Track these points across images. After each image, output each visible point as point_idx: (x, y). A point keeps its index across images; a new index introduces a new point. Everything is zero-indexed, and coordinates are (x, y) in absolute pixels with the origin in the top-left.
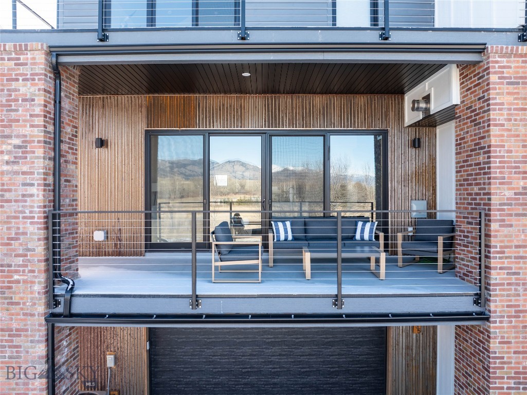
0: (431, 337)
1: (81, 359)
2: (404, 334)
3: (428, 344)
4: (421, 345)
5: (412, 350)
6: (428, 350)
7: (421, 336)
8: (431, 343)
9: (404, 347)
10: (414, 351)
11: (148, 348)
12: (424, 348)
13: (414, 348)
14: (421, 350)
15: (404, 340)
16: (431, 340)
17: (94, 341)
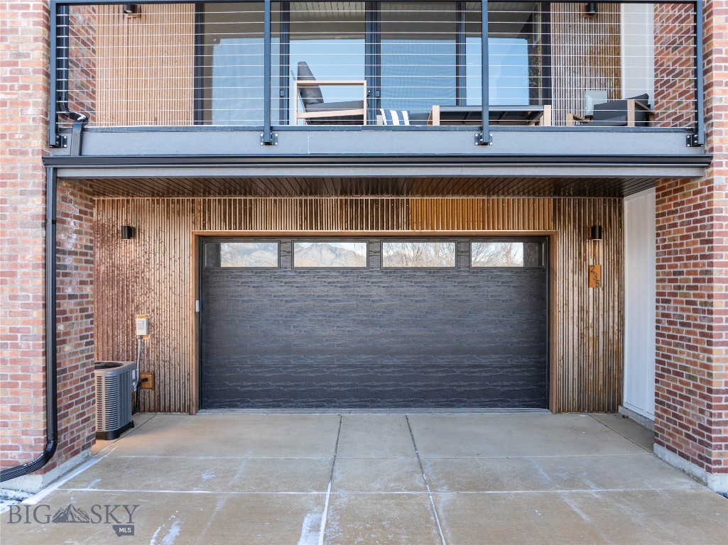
0: (616, 294)
1: (98, 326)
2: (576, 289)
3: (611, 304)
4: (601, 306)
5: (588, 312)
6: (611, 314)
7: (601, 291)
8: (616, 303)
9: (576, 308)
10: (591, 314)
11: (197, 310)
12: (606, 311)
13: (591, 310)
14: (601, 313)
15: (576, 298)
16: (616, 298)
17: (117, 300)
